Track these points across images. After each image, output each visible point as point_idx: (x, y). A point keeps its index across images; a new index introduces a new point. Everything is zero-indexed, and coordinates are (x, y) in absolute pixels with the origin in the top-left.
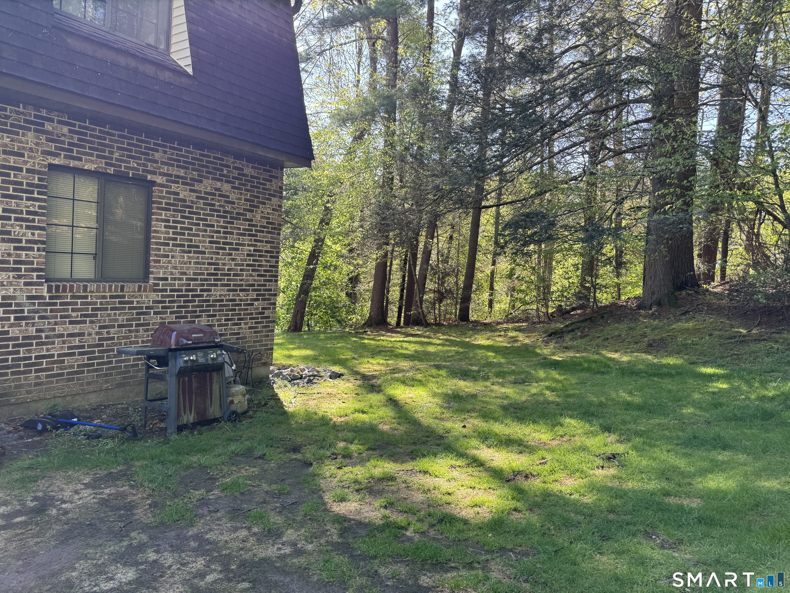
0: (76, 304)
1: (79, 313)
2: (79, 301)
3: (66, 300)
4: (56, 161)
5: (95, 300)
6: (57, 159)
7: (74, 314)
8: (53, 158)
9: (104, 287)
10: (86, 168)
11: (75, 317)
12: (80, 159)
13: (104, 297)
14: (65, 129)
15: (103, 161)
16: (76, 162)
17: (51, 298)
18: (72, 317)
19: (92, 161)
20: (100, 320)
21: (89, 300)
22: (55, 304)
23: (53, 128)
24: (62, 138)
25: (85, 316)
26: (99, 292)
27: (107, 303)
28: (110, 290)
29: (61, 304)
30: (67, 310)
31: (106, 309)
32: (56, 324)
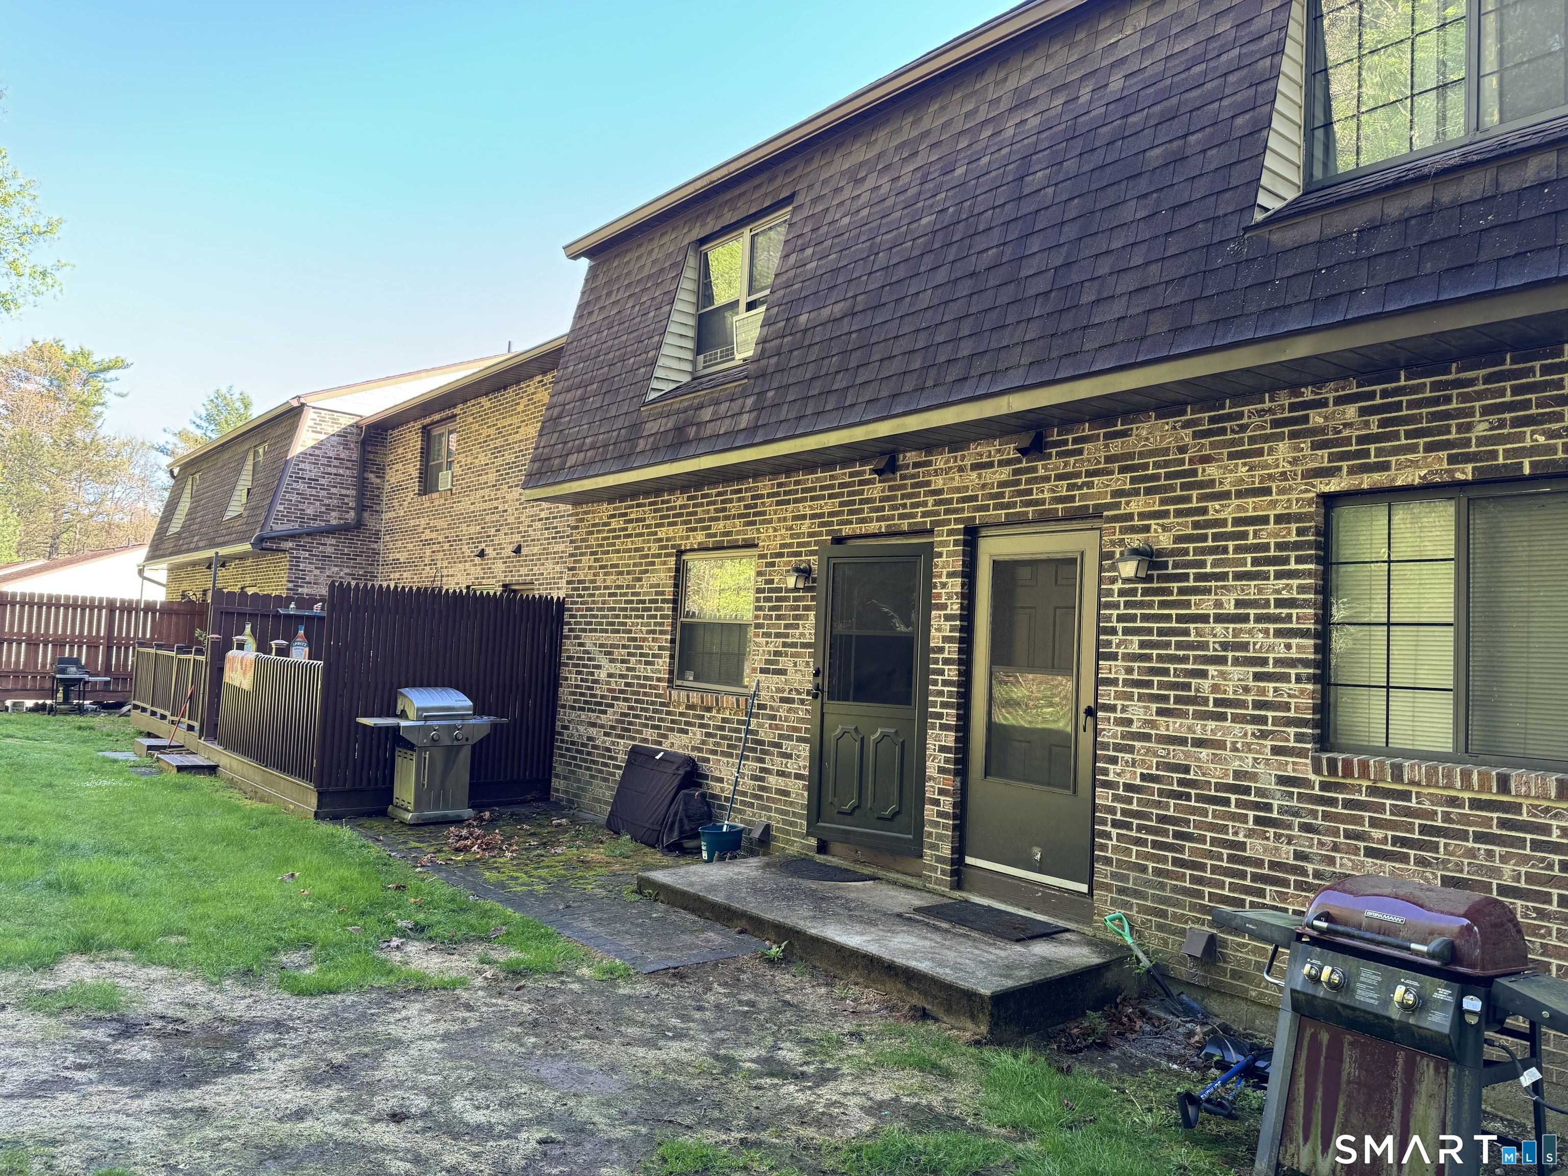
0: (1381, 808)
1: (1390, 833)
2: (1388, 802)
3: (1356, 797)
4: (1333, 485)
5: (1427, 806)
6: (1334, 480)
7: (1377, 834)
8: (1326, 480)
9: (1449, 775)
10: (1399, 483)
11: (1379, 842)
12: (1385, 467)
13: (1453, 802)
14: (1351, 411)
15: (1444, 454)
16: (1376, 476)
17: (1324, 786)
18: (1372, 839)
19: (1414, 464)
20: (1445, 862)
21: (1413, 804)
22: (1332, 802)
23: (1326, 418)
24: (1346, 433)
25: (1404, 842)
26: (1437, 786)
27: (1464, 819)
28: (1467, 785)
29: (1348, 804)
30: (1359, 821)
31: (1464, 836)
32: (1335, 848)
